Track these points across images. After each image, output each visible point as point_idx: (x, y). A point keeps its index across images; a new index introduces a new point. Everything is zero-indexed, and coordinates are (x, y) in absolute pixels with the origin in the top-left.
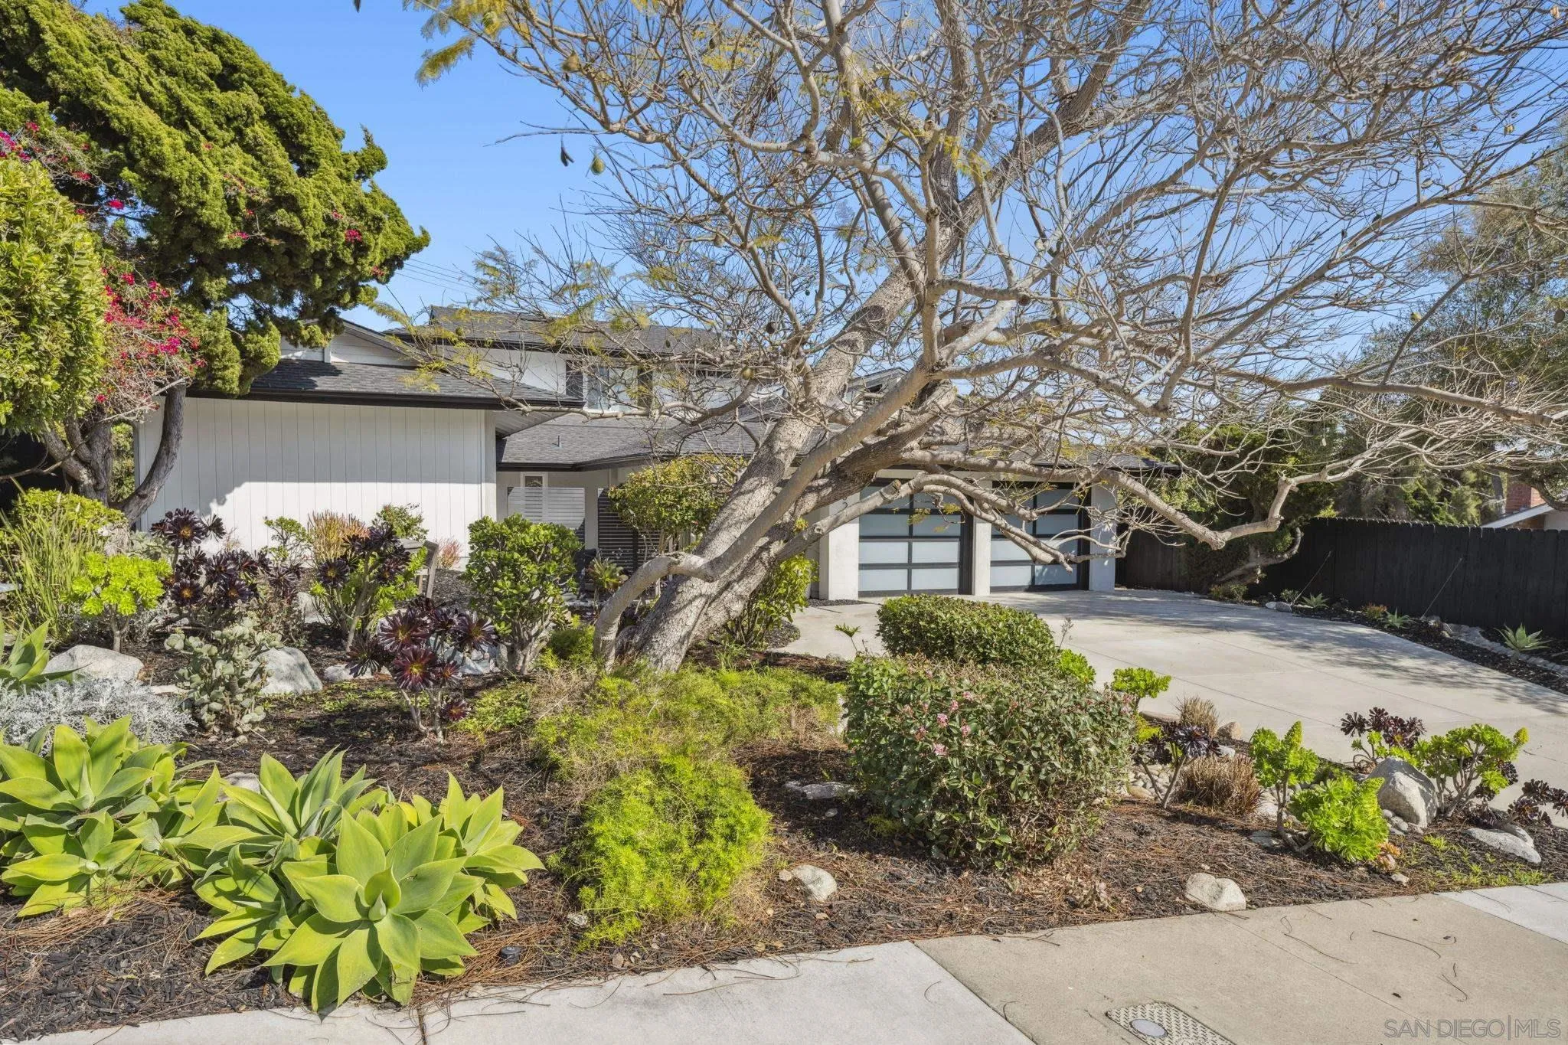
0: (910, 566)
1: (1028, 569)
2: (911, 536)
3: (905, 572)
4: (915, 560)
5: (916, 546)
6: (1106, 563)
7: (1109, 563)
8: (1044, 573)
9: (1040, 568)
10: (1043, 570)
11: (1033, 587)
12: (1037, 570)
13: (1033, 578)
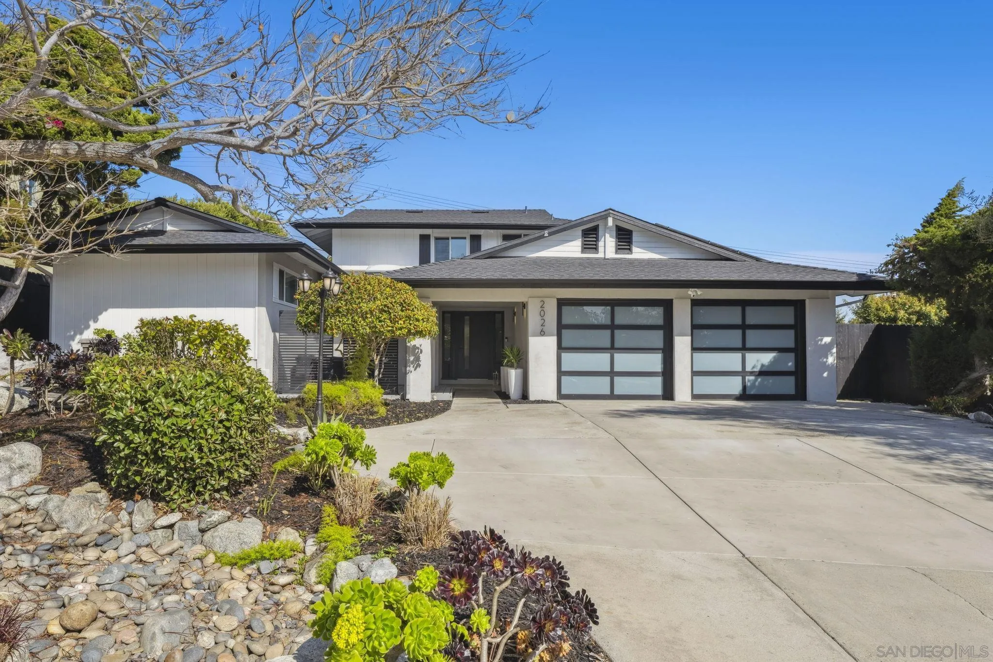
0: (612, 374)
1: (739, 379)
2: (613, 348)
3: (608, 379)
4: (616, 369)
5: (618, 357)
6: (825, 375)
7: (828, 374)
8: (757, 383)
9: (752, 378)
10: (756, 380)
11: (744, 396)
12: (749, 381)
13: (744, 388)
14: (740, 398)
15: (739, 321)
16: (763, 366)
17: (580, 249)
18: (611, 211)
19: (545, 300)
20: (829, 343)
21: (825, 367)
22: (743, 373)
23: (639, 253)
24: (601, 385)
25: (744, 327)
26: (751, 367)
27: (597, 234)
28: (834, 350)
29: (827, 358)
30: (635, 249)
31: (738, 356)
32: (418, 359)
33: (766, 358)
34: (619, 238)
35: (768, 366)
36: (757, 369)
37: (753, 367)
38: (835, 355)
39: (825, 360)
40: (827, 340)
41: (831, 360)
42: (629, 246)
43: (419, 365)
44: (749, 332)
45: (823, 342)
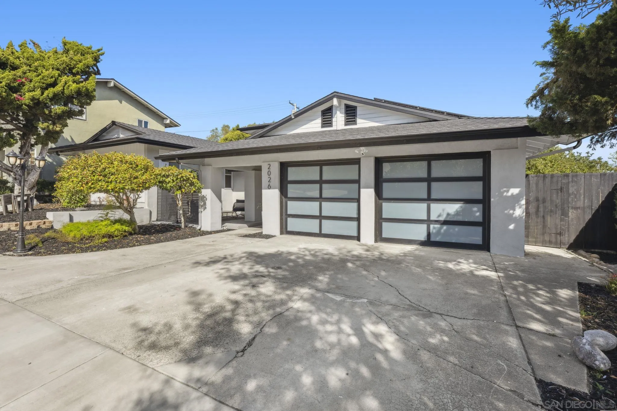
0: (321, 217)
1: (424, 227)
2: (321, 198)
3: (317, 221)
4: (324, 214)
5: (325, 205)
6: (512, 227)
7: (515, 227)
8: (442, 231)
9: (437, 226)
10: (441, 228)
11: (428, 242)
12: (434, 228)
13: (429, 235)
14: (423, 244)
15: (424, 175)
16: (448, 214)
17: (320, 125)
18: (335, 94)
19: (271, 163)
20: (517, 194)
21: (511, 219)
22: (428, 221)
23: (362, 123)
24: (312, 226)
25: (429, 180)
26: (437, 216)
27: (332, 113)
28: (523, 202)
29: (514, 210)
30: (359, 121)
31: (423, 206)
32: (205, 204)
33: (453, 208)
34: (347, 114)
35: (454, 215)
36: (442, 219)
37: (439, 216)
38: (524, 207)
39: (511, 212)
40: (515, 191)
41: (519, 212)
42: (355, 118)
43: (205, 208)
44: (434, 185)
45: (509, 194)
